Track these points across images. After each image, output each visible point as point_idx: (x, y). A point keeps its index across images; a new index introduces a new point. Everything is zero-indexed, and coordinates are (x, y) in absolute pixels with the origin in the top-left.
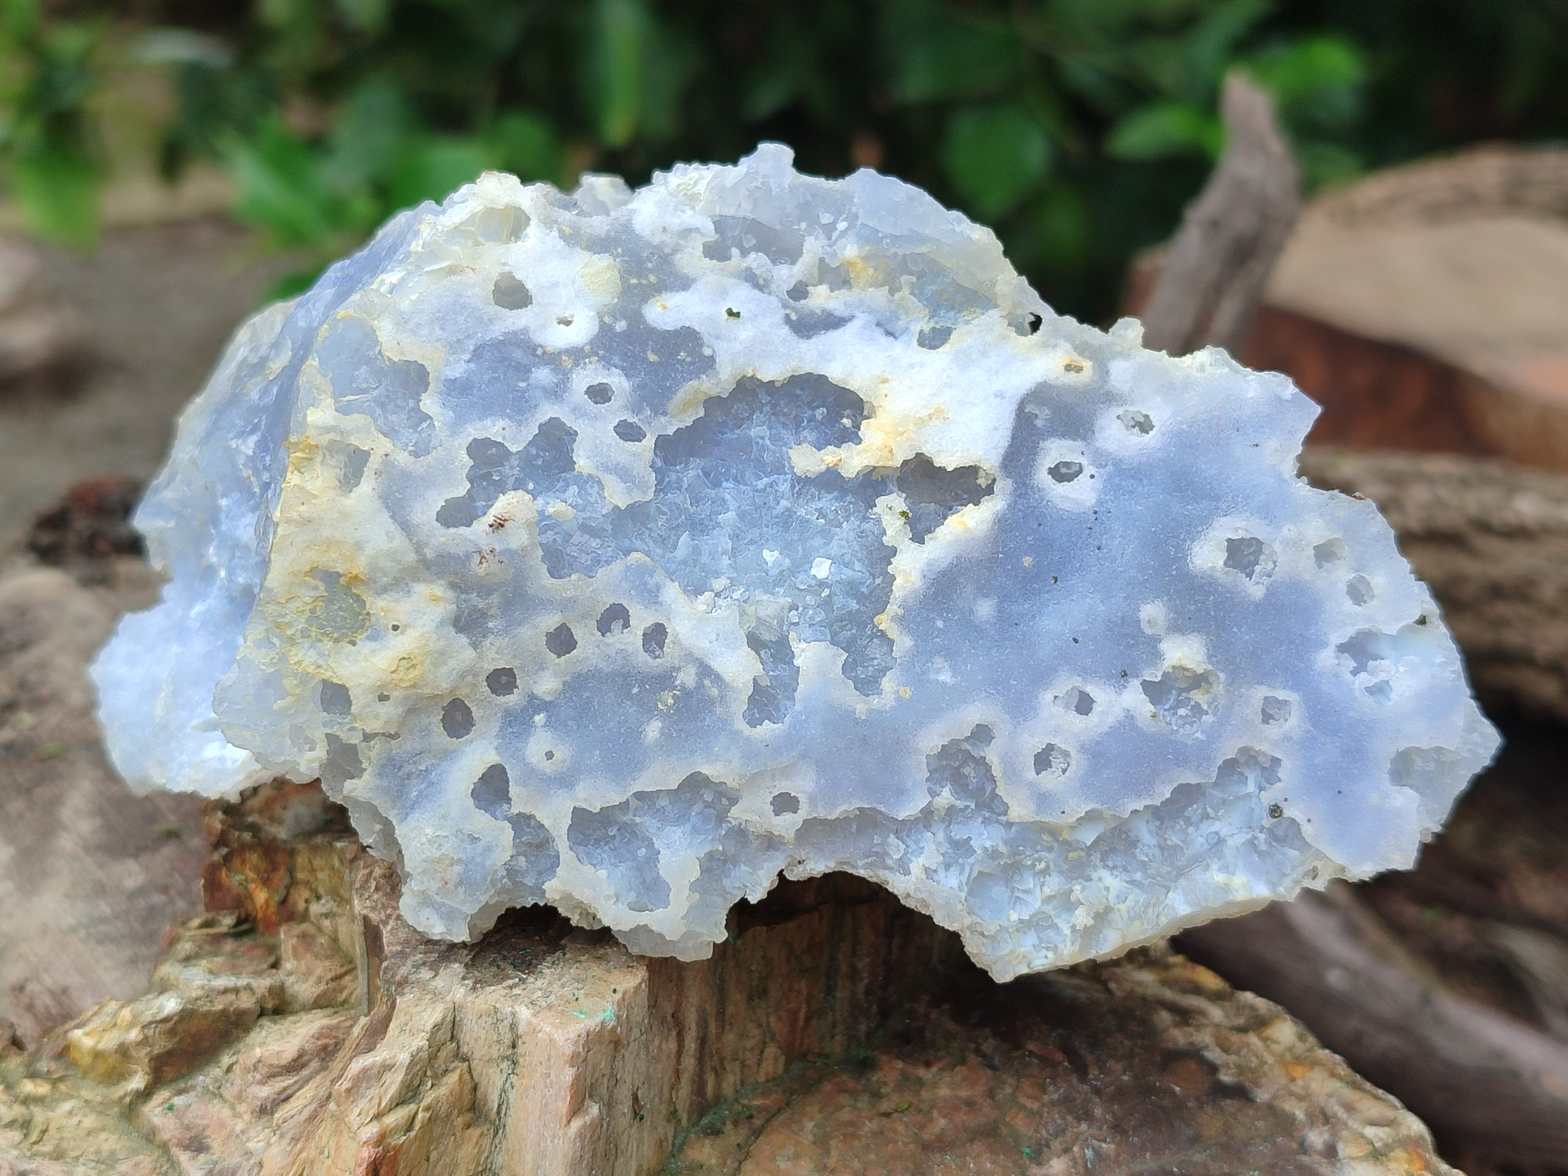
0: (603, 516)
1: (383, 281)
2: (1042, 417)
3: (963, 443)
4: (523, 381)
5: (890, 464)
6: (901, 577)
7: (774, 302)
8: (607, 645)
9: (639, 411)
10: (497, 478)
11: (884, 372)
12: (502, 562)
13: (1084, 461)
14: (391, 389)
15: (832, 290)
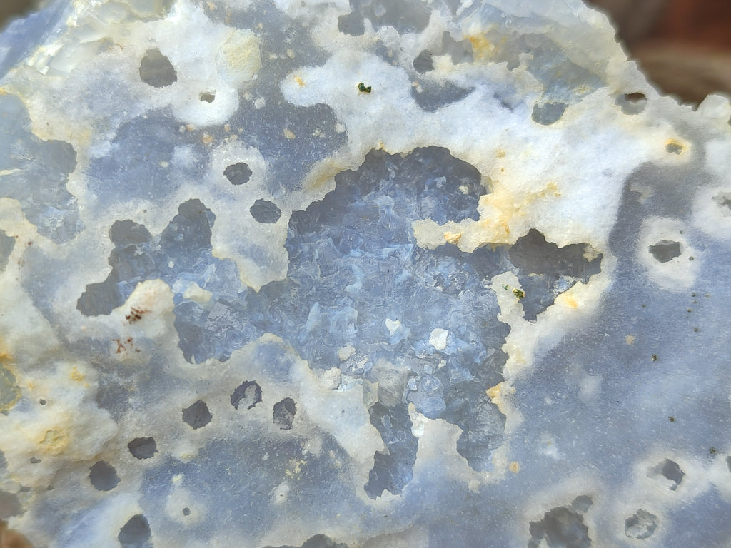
0: (239, 294)
1: (42, 54)
2: (646, 195)
3: (573, 220)
4: (166, 160)
5: (506, 241)
6: (514, 356)
7: (401, 74)
8: (240, 417)
9: (275, 190)
10: (140, 253)
11: (502, 145)
12: (139, 351)
13: (682, 240)
14: (44, 163)
15: (455, 62)
